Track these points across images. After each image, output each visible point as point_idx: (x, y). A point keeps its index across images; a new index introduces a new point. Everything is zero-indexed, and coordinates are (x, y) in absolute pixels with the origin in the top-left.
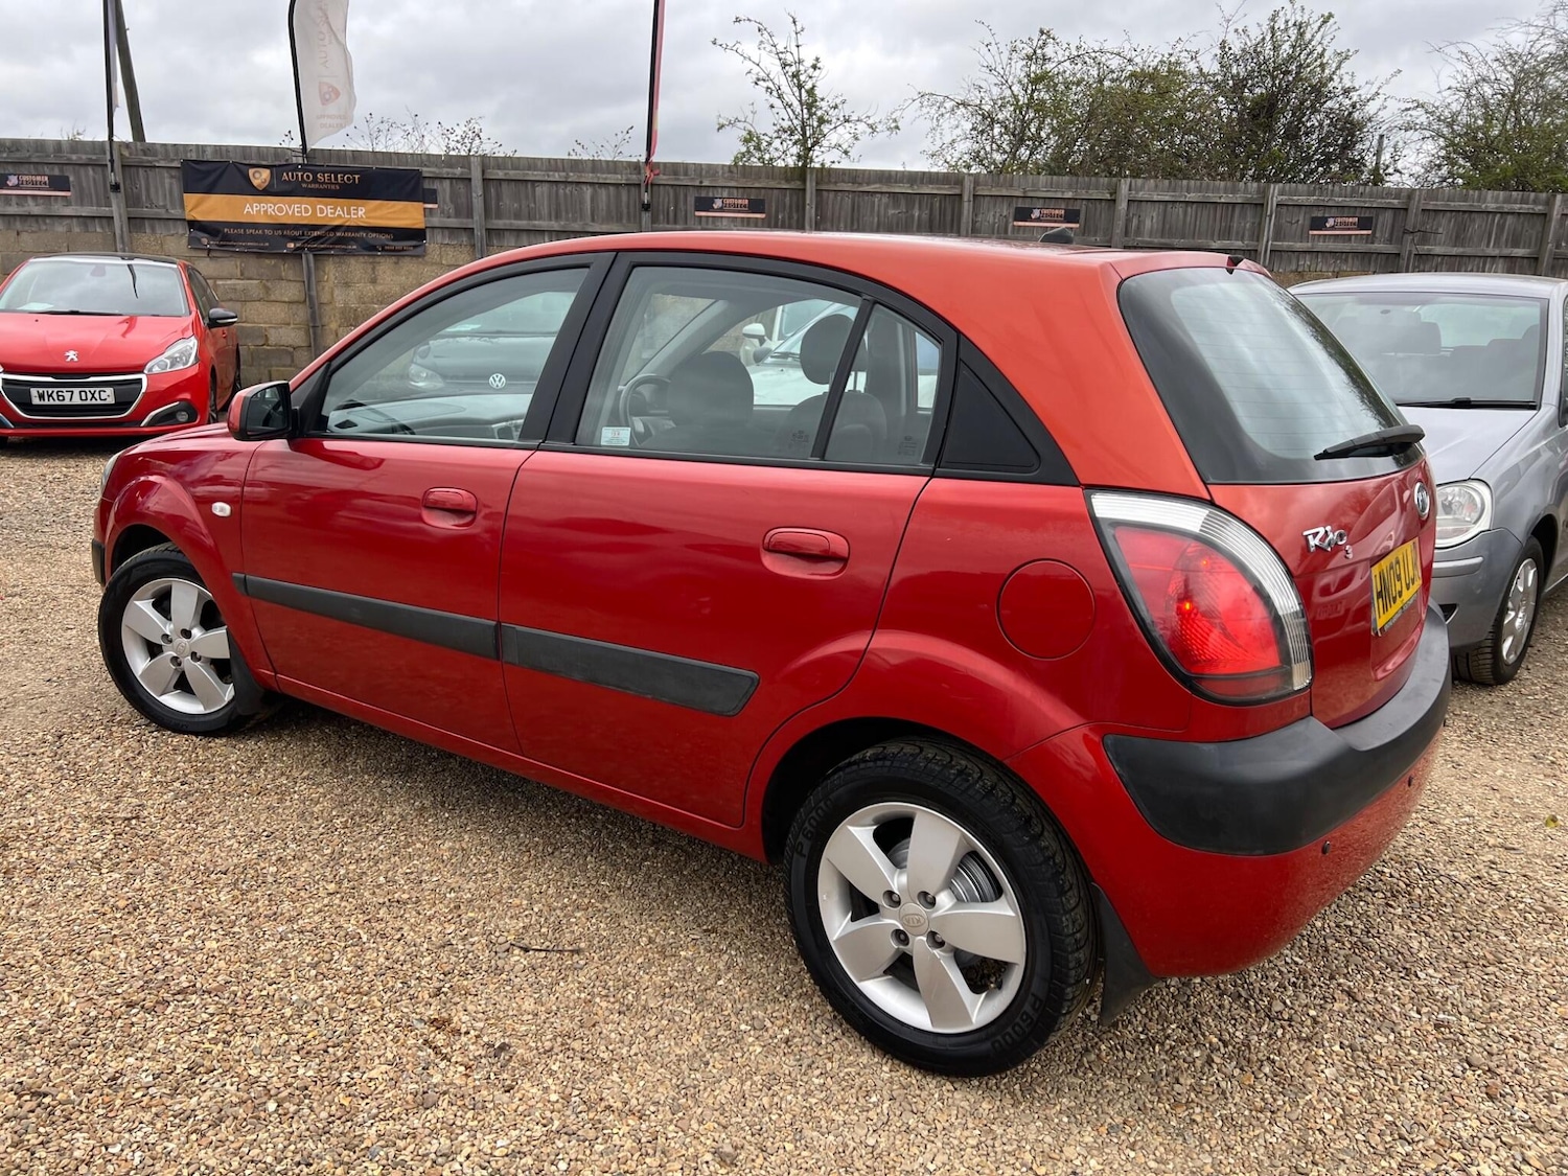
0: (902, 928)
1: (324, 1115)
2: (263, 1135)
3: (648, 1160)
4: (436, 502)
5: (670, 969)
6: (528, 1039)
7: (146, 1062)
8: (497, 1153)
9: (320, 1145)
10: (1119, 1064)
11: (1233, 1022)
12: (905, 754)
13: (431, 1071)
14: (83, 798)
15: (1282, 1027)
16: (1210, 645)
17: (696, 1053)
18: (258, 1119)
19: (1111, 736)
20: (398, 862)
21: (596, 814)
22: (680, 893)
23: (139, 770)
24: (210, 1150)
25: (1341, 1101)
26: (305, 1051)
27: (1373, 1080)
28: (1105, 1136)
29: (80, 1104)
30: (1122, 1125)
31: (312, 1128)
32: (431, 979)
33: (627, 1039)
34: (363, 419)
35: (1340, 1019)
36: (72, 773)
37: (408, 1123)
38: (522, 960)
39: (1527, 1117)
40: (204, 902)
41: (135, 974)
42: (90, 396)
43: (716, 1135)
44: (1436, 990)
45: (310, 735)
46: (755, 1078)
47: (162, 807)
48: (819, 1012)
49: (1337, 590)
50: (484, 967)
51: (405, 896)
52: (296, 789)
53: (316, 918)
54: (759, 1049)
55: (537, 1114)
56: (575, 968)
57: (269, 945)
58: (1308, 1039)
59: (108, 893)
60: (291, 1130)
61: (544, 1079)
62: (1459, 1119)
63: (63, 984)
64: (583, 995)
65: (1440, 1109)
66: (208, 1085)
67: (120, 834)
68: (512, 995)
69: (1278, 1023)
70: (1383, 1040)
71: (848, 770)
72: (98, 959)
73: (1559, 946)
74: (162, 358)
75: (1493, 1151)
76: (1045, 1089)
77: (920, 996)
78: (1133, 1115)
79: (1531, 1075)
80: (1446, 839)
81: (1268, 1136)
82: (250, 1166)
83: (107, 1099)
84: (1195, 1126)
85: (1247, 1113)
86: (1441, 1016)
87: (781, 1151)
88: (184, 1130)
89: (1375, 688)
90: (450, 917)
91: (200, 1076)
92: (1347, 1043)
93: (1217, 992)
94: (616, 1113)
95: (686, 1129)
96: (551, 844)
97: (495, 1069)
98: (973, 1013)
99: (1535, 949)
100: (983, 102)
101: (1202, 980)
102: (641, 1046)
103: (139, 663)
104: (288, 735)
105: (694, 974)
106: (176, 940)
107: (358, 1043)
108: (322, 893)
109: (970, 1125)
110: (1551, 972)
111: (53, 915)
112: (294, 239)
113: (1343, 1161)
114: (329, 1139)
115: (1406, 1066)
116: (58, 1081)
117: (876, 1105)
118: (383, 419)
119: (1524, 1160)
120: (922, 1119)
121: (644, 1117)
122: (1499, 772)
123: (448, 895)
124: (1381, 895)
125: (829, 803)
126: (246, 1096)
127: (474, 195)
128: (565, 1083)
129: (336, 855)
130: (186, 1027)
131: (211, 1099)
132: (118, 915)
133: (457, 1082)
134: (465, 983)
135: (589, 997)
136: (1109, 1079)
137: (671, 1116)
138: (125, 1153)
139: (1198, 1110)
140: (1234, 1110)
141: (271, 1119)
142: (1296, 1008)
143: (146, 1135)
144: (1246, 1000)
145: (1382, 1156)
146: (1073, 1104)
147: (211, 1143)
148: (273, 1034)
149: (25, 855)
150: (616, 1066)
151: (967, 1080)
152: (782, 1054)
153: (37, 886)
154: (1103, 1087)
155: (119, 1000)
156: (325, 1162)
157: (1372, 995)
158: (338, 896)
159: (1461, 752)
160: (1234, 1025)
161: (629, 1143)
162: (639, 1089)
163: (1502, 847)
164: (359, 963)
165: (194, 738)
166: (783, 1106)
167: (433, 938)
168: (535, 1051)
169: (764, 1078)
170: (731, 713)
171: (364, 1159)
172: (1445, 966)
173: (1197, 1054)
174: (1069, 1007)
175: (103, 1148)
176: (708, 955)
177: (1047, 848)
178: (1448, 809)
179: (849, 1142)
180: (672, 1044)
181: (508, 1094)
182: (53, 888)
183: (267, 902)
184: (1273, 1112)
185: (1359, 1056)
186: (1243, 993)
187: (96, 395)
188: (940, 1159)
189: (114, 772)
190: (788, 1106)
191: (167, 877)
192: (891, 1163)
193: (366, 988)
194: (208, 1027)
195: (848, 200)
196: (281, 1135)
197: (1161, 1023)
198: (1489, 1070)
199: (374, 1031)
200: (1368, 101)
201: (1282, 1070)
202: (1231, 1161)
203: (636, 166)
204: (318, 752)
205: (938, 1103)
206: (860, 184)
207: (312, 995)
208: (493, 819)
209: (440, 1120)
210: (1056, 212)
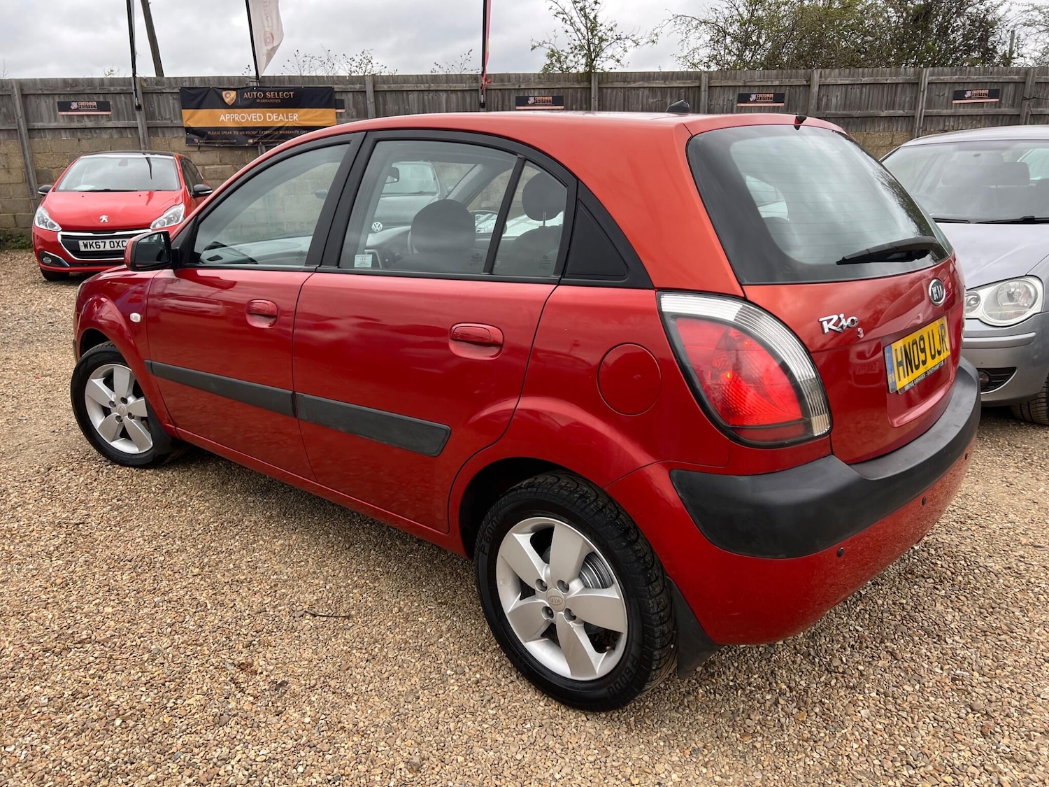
0: (548, 606)
1: (151, 729)
2: (108, 742)
3: (360, 767)
4: (256, 309)
5: (408, 630)
6: (301, 678)
8: (258, 759)
10: (710, 703)
11: (800, 674)
12: (547, 483)
13: (230, 700)
14: (53, 510)
15: (837, 679)
16: (746, 404)
17: (412, 690)
18: (107, 731)
19: (675, 471)
20: (245, 554)
22: (429, 575)
23: (92, 491)
24: (71, 751)
25: (869, 734)
26: (150, 684)
27: (896, 719)
28: (687, 756)
30: (701, 749)
31: (141, 738)
32: (246, 635)
33: (368, 679)
34: (228, 254)
35: (881, 672)
36: (50, 493)
37: (205, 736)
38: (310, 623)
39: (1008, 750)
40: (112, 581)
41: (55, 629)
42: (116, 245)
43: (412, 750)
44: (958, 652)
45: (209, 467)
46: (449, 709)
47: (100, 516)
48: (504, 662)
50: (284, 627)
51: (243, 578)
52: (191, 504)
53: (181, 592)
54: (456, 688)
55: (293, 732)
56: (345, 629)
57: (146, 610)
58: (854, 688)
59: (53, 574)
60: (126, 739)
61: (304, 707)
62: (956, 751)
64: (345, 648)
65: (943, 743)
66: (81, 707)
67: (70, 535)
68: (298, 647)
69: (833, 674)
70: (909, 689)
71: (512, 494)
72: (34, 619)
74: (162, 218)
75: (977, 776)
76: (652, 721)
77: (564, 654)
78: (712, 742)
79: (1018, 718)
80: (990, 539)
81: (807, 760)
82: (95, 763)
83: (15, 714)
84: (756, 751)
85: (796, 742)
86: (958, 672)
87: (455, 762)
90: (269, 592)
91: (77, 701)
92: (882, 691)
93: (793, 652)
94: (347, 732)
95: (391, 744)
96: (350, 541)
97: (273, 699)
98: (597, 667)
99: (1040, 622)
100: (718, 20)
101: (784, 642)
102: (376, 684)
103: (97, 420)
104: (194, 467)
105: (425, 633)
106: (86, 607)
107: (187, 680)
108: (190, 575)
109: (592, 746)
111: (14, 588)
112: (253, 137)
113: (860, 780)
114: (150, 746)
115: (923, 709)
117: (529, 730)
118: (239, 254)
119: (999, 783)
120: (559, 741)
121: (365, 736)
122: (1042, 489)
123: (272, 577)
124: (932, 581)
125: (499, 517)
126: (102, 714)
127: (368, 102)
128: (317, 710)
129: (205, 549)
130: (78, 666)
132: (55, 589)
133: (245, 708)
134: (269, 638)
135: (349, 649)
136: (700, 715)
137: (384, 735)
138: (16, 751)
139: (760, 739)
140: (787, 739)
141: (116, 731)
142: (850, 664)
143: (33, 739)
144: (814, 658)
145: (891, 777)
146: (670, 732)
147: (73, 746)
148: (132, 672)
149: (6, 548)
150: (355, 698)
151: (598, 714)
152: (471, 692)
154: (695, 720)
155: (39, 647)
156: (143, 762)
157: (909, 655)
158: (200, 577)
159: (1014, 475)
161: (350, 754)
162: (367, 715)
163: (1032, 545)
164: (201, 624)
165: (133, 470)
166: (464, 729)
167: (254, 607)
168: (303, 687)
169: (455, 709)
170: (435, 455)
171: (169, 761)
172: (969, 634)
173: (768, 697)
175: (3, 748)
176: (437, 620)
178: (997, 517)
179: (503, 757)
180: (398, 683)
181: (277, 717)
182: (19, 570)
183: (152, 581)
184: (815, 742)
185: (889, 701)
186: (812, 653)
187: (120, 244)
188: (566, 770)
189: (76, 493)
190: (467, 729)
191: (92, 563)
192: (530, 773)
193: (201, 641)
194: (92, 666)
195: (621, 94)
196: (120, 742)
197: (747, 674)
198: (987, 713)
199: (199, 671)
200: (998, 6)
201: (829, 710)
202: (777, 778)
203: (475, 78)
204: (211, 478)
205: (573, 730)
206: (629, 82)
207: (165, 645)
208: (315, 524)
209: (227, 735)
210: (768, 95)
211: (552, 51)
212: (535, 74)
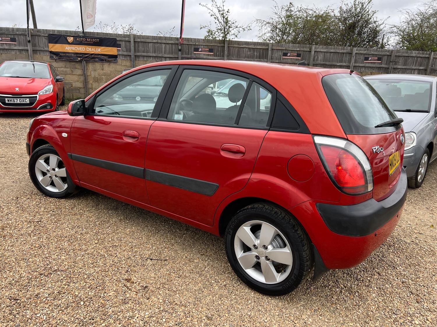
0: (258, 255)
1: (97, 306)
2: (80, 311)
3: (188, 319)
4: (127, 134)
5: (192, 265)
6: (153, 285)
7: (46, 290)
8: (146, 316)
9: (96, 314)
10: (317, 292)
11: (347, 281)
12: (260, 207)
13: (126, 293)
14: (25, 216)
15: (360, 282)
16: (346, 178)
17: (200, 289)
18: (78, 307)
19: (318, 203)
20: (115, 235)
21: (170, 222)
22: (194, 244)
23: (40, 208)
24: (65, 315)
25: (377, 303)
26: (91, 288)
27: (386, 297)
28: (313, 312)
29: (28, 302)
30: (318, 310)
31: (94, 309)
32: (125, 267)
33: (181, 285)
34: (105, 110)
35: (376, 280)
36: (21, 208)
37: (120, 308)
38: (150, 262)
39: (427, 308)
40: (60, 246)
41: (42, 266)
42: (22, 101)
43: (206, 312)
44: (402, 272)
45: (88, 198)
46: (216, 296)
47: (47, 218)
48: (233, 278)
49: (379, 163)
50: (140, 264)
51: (117, 244)
52: (85, 214)
53: (92, 250)
54: (217, 288)
55: (156, 306)
56: (165, 265)
57: (79, 258)
58: (368, 286)
59: (33, 242)
60: (88, 310)
61: (158, 296)
62: (409, 308)
63: (21, 268)
64: (168, 272)
65: (404, 305)
66: (64, 297)
67: (36, 226)
68: (148, 272)
69: (359, 281)
70: (388, 286)
71: (243, 211)
72: (31, 261)
73: (435, 261)
74: (43, 90)
75: (419, 317)
76: (296, 299)
77: (263, 274)
78: (321, 307)
79: (428, 296)
80: (403, 230)
81: (358, 313)
82: (77, 320)
83: (35, 301)
84: (338, 310)
85: (352, 306)
86: (404, 280)
87: (224, 316)
88: (58, 310)
89: (388, 190)
90: (130, 250)
91: (61, 295)
92: (378, 287)
94: (178, 305)
95: (198, 310)
96: (157, 230)
97: (144, 293)
98: (277, 278)
99: (428, 261)
100: (274, 22)
101: (338, 269)
102: (184, 287)
103: (40, 178)
104: (82, 198)
105: (199, 267)
106: (53, 256)
107: (106, 285)
108: (94, 243)
109: (276, 309)
110: (433, 268)
111: (18, 249)
112: (80, 57)
113: (378, 319)
114: (98, 312)
115: (394, 293)
116: (21, 296)
117: (250, 304)
118: (110, 110)
119: (427, 319)
120: (263, 307)
121: (186, 307)
122: (417, 212)
123: (129, 244)
124: (386, 246)
125: (238, 220)
126: (75, 300)
127: (131, 46)
128: (164, 297)
129: (97, 232)
130: (57, 281)
131: (65, 301)
132: (36, 249)
133: (134, 296)
134: (135, 269)
136: (314, 297)
137: (194, 306)
138: (41, 316)
139: (338, 305)
140: (348, 305)
141: (82, 307)
142: (364, 277)
143: (47, 311)
144: (351, 275)
145: (389, 318)
146: (304, 303)
147: (65, 313)
148: (81, 283)
149: (9, 232)
150: (178, 292)
151: (275, 297)
152: (224, 289)
153: (13, 241)
154: (312, 299)
155: (38, 273)
156: (98, 319)
157: (385, 274)
158: (98, 244)
159: (407, 207)
160: (348, 282)
161: (182, 314)
162: (184, 299)
163: (419, 233)
164: (105, 263)
165: (56, 199)
166: (225, 304)
167: (125, 256)
168: (155, 288)
169: (219, 296)
170: (211, 195)
171: (109, 318)
172: (404, 266)
173: (338, 290)
174: (304, 277)
175: (35, 315)
176: (202, 261)
177: (299, 233)
178: (404, 222)
179: (243, 314)
180: (193, 286)
181: (148, 300)
182: (17, 241)
183: (78, 246)
184: (359, 306)
185: (382, 291)
186: (350, 273)
187: (24, 101)
188: (268, 319)
189: (33, 208)
190: (226, 304)
191: (50, 238)
192: (255, 320)
193: (107, 270)
194: (63, 281)
195: (237, 50)
196: (85, 311)
197: (327, 281)
198: (417, 295)
199: (110, 282)
200: (381, 25)
201: (361, 294)
202: (348, 319)
203: (177, 39)
204: (91, 203)
205: (267, 303)
206: (240, 45)
207: (92, 272)
208: (141, 223)
209: (129, 307)
210: (295, 54)
211: (209, 30)
212: (202, 39)
